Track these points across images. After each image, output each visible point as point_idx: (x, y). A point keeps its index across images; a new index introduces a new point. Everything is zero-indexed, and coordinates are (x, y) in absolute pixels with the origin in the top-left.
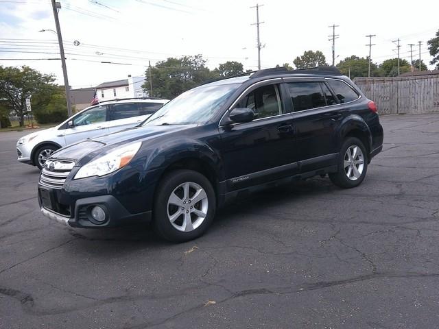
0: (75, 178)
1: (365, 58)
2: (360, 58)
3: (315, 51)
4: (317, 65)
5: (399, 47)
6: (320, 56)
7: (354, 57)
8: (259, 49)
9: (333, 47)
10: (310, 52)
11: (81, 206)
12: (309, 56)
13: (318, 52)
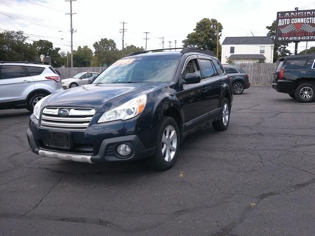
0: (98, 122)
1: (140, 48)
2: (137, 47)
3: (108, 39)
4: (110, 49)
5: (163, 42)
6: (111, 43)
7: (132, 46)
8: (72, 33)
9: (123, 38)
10: (105, 39)
11: (109, 145)
12: (105, 42)
13: (111, 40)
